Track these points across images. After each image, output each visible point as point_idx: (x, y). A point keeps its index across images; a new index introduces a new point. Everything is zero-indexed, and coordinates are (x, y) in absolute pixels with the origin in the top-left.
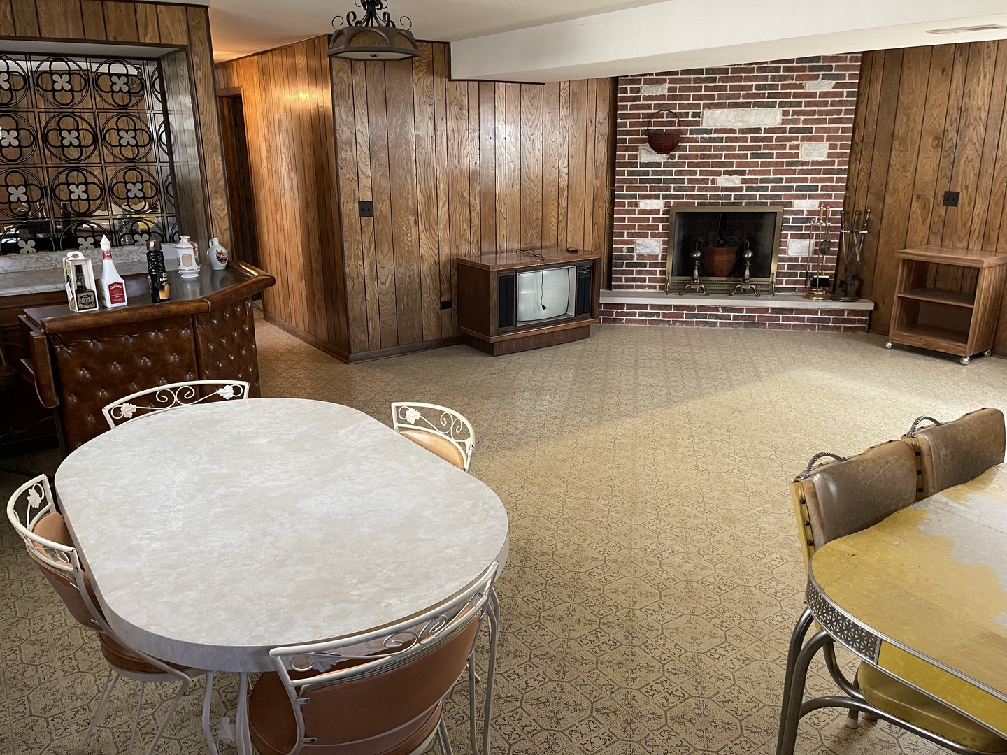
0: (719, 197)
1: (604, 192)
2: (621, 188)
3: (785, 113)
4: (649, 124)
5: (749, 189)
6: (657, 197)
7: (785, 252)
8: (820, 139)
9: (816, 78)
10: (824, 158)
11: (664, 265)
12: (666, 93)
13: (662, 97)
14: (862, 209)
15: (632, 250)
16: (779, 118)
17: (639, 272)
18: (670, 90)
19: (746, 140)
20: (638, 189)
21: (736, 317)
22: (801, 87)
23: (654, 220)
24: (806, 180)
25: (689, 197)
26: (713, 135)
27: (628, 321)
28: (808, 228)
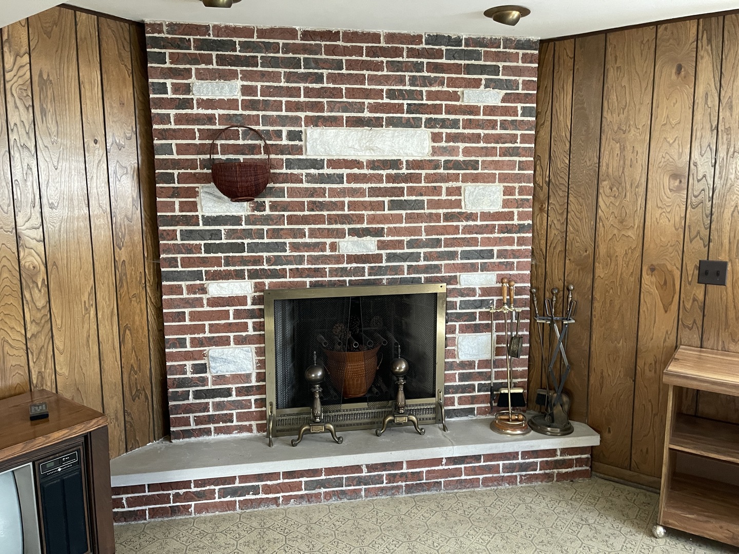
0: (344, 272)
1: (139, 270)
2: (173, 262)
3: (436, 138)
4: (212, 149)
5: (390, 257)
6: (239, 275)
7: (452, 354)
8: (489, 179)
9: (476, 84)
10: (498, 208)
11: (261, 390)
12: (240, 97)
13: (232, 104)
14: (560, 284)
15: (202, 368)
16: (428, 144)
17: (218, 406)
18: (246, 90)
19: (379, 178)
20: (204, 262)
21: (392, 478)
22: (455, 97)
23: (238, 314)
24: (474, 242)
25: (296, 273)
26: (326, 171)
27: (199, 509)
28: (484, 316)
